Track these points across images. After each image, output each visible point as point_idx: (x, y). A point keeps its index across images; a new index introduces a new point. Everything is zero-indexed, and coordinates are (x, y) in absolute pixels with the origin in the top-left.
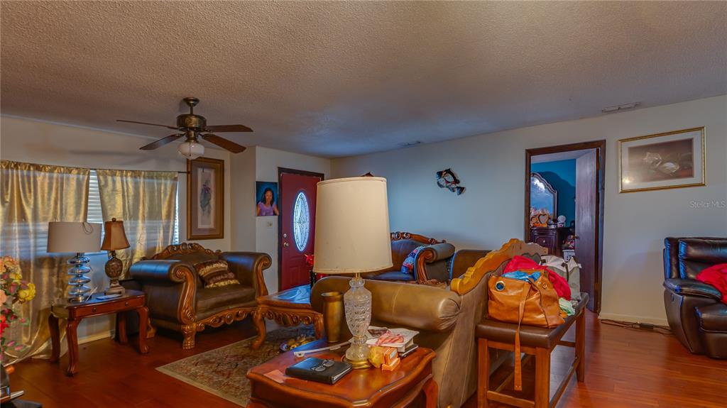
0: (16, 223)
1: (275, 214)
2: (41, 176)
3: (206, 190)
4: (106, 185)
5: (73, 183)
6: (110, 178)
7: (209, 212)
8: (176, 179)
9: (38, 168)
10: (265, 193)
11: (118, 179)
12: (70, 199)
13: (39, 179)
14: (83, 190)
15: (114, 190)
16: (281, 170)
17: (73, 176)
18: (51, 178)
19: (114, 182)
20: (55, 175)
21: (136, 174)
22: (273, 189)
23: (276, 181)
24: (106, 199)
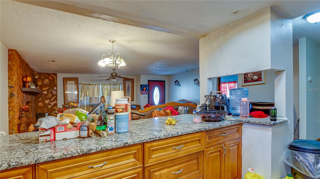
0: (85, 97)
1: (147, 94)
2: (90, 86)
3: (128, 88)
4: (103, 88)
5: (97, 87)
6: (104, 86)
7: (129, 93)
8: (120, 85)
9: (90, 85)
10: (143, 88)
11: (106, 86)
12: (96, 91)
13: (90, 87)
14: (98, 89)
15: (105, 89)
16: (149, 81)
17: (97, 86)
18: (92, 87)
19: (105, 87)
20: (93, 86)
21: (110, 84)
22: (146, 87)
23: (147, 84)
24: (103, 91)
